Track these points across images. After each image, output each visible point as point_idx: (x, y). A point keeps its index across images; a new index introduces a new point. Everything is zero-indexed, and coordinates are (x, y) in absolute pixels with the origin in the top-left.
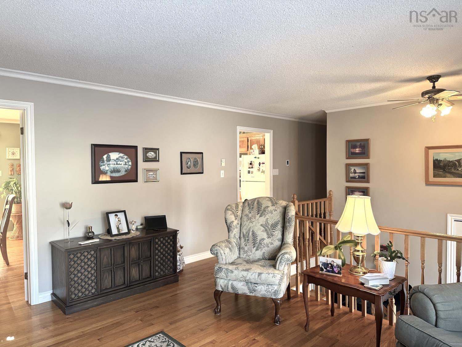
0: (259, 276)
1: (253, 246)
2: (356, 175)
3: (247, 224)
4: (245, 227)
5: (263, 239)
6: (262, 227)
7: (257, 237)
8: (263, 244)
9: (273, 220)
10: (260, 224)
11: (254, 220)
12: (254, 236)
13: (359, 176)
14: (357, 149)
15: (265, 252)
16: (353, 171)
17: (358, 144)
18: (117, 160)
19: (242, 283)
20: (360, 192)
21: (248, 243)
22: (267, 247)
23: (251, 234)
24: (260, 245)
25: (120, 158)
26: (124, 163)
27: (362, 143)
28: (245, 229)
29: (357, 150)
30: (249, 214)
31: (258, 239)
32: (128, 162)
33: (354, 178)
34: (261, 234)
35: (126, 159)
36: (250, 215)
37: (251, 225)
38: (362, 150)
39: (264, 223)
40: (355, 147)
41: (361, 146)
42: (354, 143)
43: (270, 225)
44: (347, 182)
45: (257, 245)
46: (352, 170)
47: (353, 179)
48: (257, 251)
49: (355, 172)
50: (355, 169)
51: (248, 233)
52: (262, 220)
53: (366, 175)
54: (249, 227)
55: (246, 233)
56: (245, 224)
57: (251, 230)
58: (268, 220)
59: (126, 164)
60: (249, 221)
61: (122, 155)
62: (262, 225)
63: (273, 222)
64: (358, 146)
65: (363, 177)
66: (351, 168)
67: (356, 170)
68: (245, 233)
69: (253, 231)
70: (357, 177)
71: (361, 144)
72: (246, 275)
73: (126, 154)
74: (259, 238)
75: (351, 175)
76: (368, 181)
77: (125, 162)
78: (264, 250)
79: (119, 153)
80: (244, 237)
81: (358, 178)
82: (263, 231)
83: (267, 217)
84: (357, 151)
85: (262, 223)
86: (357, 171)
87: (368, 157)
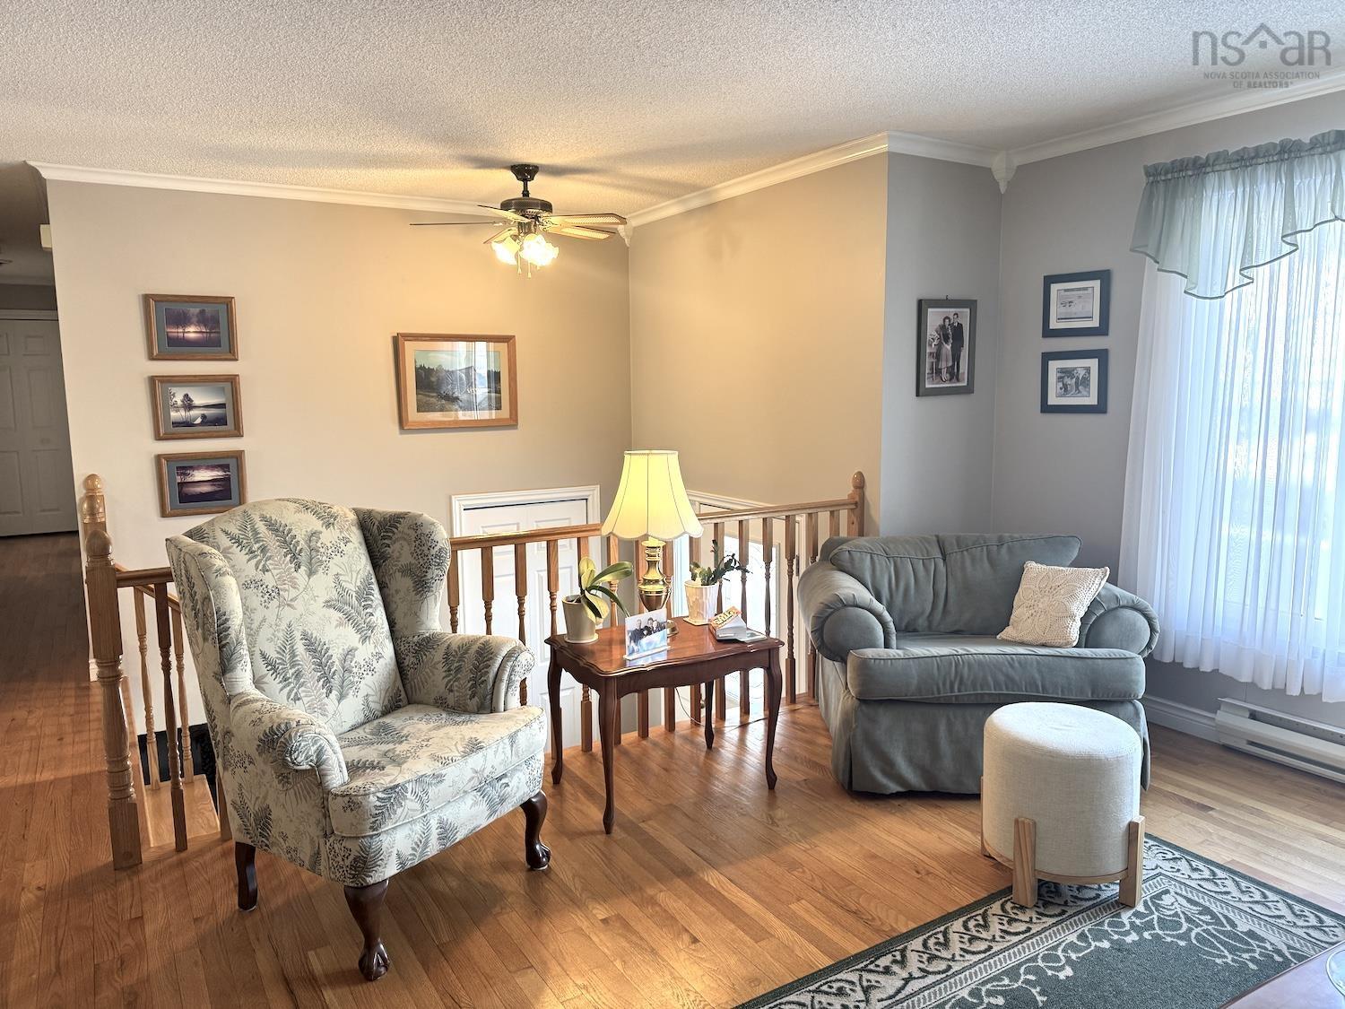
0: (512, 746)
1: (325, 690)
2: (194, 413)
3: (271, 618)
4: (265, 633)
5: (350, 652)
6: (332, 610)
7: (330, 653)
8: (355, 670)
9: (354, 575)
10: (321, 601)
11: (293, 593)
12: (315, 651)
13: (204, 417)
14: (192, 329)
15: (371, 692)
16: (179, 403)
17: (194, 310)
19: (469, 800)
20: (212, 470)
21: (302, 685)
22: (370, 673)
23: (300, 648)
24: (346, 675)
27: (209, 309)
28: (270, 640)
29: (192, 332)
30: (260, 575)
31: (334, 658)
33: (188, 424)
34: (339, 637)
36: (269, 580)
37: (288, 614)
38: (210, 333)
39: (334, 595)
40: (182, 320)
41: (203, 320)
42: (175, 307)
43: (354, 595)
44: (158, 438)
45: (336, 681)
46: (179, 399)
47: (184, 429)
48: (343, 702)
49: (188, 405)
50: (186, 396)
51: (287, 647)
52: (322, 585)
53: (229, 411)
54: (284, 626)
55: (282, 651)
56: (264, 620)
57: (298, 635)
58: (341, 578)
60: (275, 602)
62: (329, 604)
63: (359, 584)
64: (195, 319)
65: (221, 421)
66: (174, 390)
67: (191, 396)
68: (273, 654)
69: (305, 637)
70: (199, 421)
71: (204, 310)
72: (481, 761)
74: (336, 654)
75: (175, 415)
76: (239, 431)
78: (364, 690)
80: (274, 669)
81: (202, 424)
82: (340, 624)
83: (334, 570)
84: (192, 336)
85: (327, 598)
86: (197, 401)
87: (231, 354)
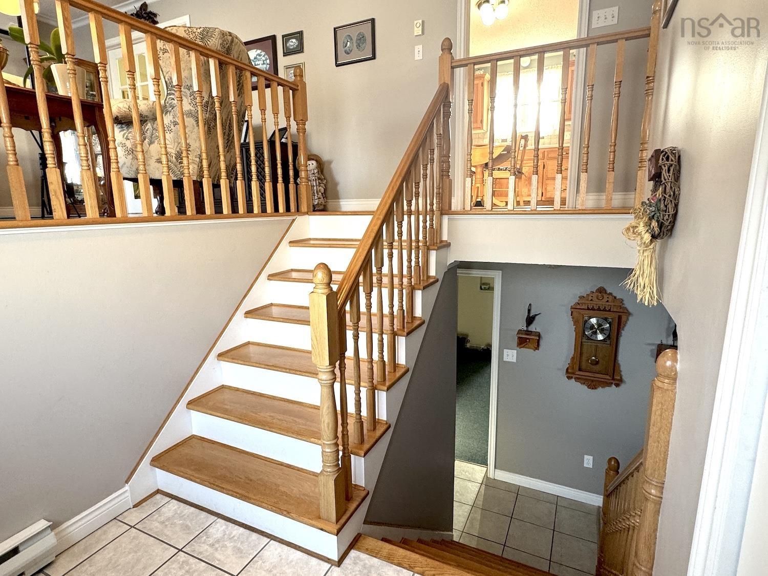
18: (255, 60)
25: (258, 57)
26: (262, 62)
32: (266, 60)
35: (263, 56)
59: (264, 64)
61: (259, 51)
73: (263, 50)
77: (264, 61)
79: (256, 50)
